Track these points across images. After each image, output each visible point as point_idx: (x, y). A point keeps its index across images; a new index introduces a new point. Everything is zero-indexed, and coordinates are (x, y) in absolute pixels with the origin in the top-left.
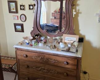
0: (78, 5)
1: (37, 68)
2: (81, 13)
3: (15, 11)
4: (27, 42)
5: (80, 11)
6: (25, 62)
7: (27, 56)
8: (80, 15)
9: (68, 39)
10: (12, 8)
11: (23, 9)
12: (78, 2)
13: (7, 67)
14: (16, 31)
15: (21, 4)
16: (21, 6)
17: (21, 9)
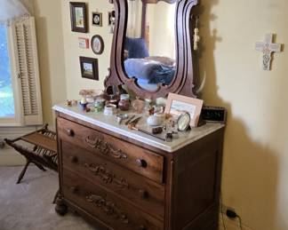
0: (213, 17)
1: (91, 166)
2: (220, 39)
3: (82, 26)
4: (82, 102)
5: (218, 35)
6: (71, 148)
7: (72, 133)
8: (217, 44)
9: (178, 108)
10: (77, 20)
11: (98, 24)
12: (214, 10)
13: (41, 154)
14: (83, 76)
15: (95, 11)
16: (94, 15)
17: (94, 23)
